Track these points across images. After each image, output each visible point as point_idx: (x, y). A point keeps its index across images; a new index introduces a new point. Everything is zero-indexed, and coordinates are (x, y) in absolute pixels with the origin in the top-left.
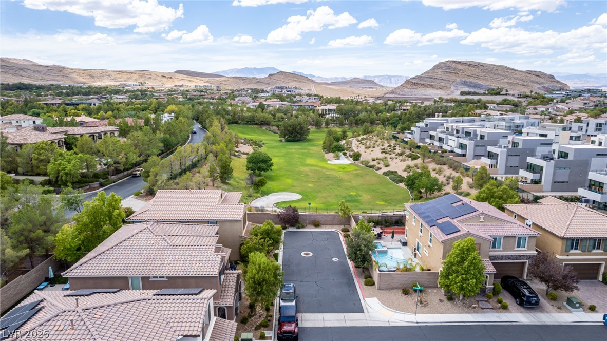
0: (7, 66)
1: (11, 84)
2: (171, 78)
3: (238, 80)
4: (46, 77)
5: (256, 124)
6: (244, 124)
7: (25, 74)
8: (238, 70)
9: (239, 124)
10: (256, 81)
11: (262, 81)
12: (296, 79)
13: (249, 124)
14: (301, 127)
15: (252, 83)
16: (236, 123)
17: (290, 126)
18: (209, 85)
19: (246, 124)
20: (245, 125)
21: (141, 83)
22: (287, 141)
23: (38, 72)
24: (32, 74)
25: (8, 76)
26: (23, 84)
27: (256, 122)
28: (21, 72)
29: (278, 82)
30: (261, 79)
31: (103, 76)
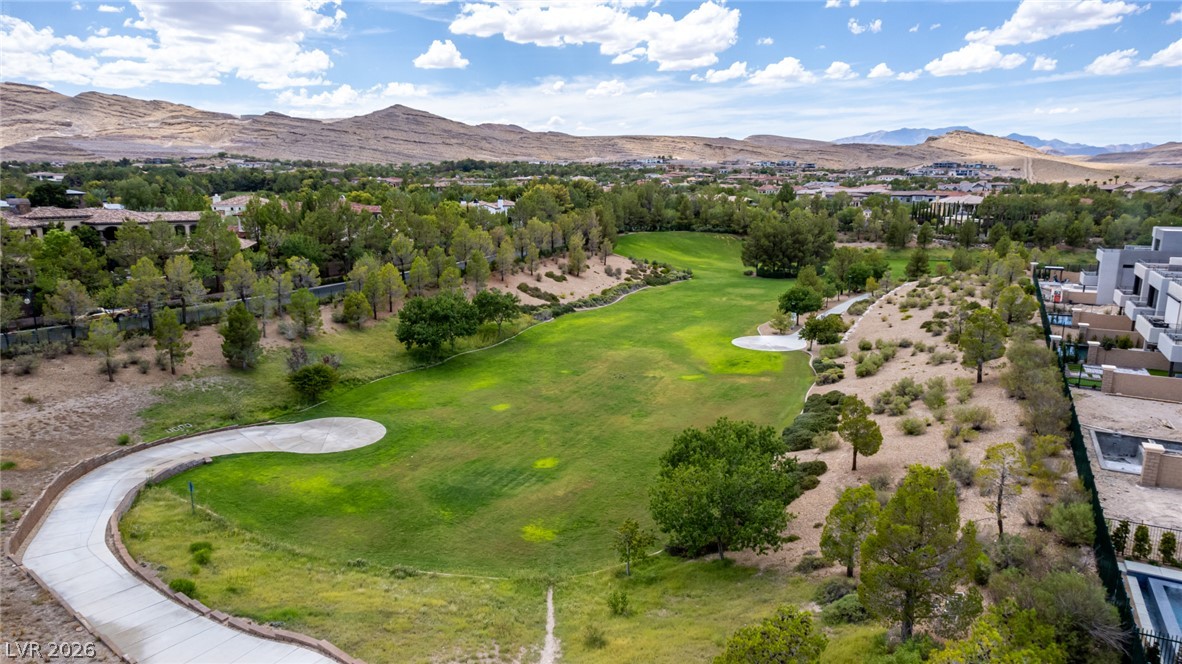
0: (465, 134)
1: (456, 161)
2: (721, 148)
3: (857, 152)
4: (516, 151)
5: (735, 232)
6: (705, 231)
7: (488, 145)
8: (887, 133)
9: (694, 230)
10: (896, 152)
11: (909, 152)
12: (992, 147)
13: (719, 232)
14: (796, 242)
15: (885, 157)
16: (688, 228)
17: (767, 236)
18: (791, 161)
19: (709, 231)
20: (707, 235)
21: (663, 157)
22: (762, 274)
23: (507, 141)
24: (498, 144)
25: (462, 149)
26: (472, 161)
27: (735, 227)
28: (484, 144)
29: (946, 153)
30: (907, 148)
31: (604, 146)
